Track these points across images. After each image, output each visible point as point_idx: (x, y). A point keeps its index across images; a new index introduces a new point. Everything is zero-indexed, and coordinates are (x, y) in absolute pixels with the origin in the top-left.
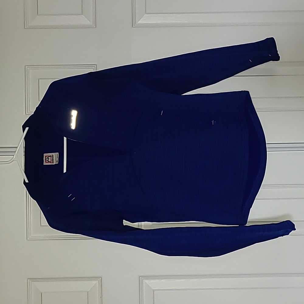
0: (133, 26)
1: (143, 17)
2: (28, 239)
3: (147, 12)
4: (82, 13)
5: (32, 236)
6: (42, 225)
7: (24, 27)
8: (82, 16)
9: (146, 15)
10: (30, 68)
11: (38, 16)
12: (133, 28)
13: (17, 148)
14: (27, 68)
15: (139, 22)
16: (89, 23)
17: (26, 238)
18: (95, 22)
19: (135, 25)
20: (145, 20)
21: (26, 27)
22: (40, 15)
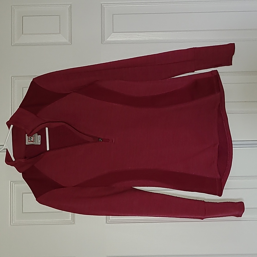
0: (103, 43)
1: (111, 36)
2: (12, 224)
3: (114, 31)
4: (60, 32)
5: (15, 221)
6: (23, 212)
7: (11, 44)
8: (60, 35)
9: (113, 33)
10: (16, 79)
11: (23, 35)
12: (102, 44)
13: (3, 145)
14: (13, 79)
15: (107, 40)
16: (66, 40)
17: (10, 224)
18: (71, 40)
19: (104, 42)
20: (112, 38)
21: (12, 45)
22: (25, 34)
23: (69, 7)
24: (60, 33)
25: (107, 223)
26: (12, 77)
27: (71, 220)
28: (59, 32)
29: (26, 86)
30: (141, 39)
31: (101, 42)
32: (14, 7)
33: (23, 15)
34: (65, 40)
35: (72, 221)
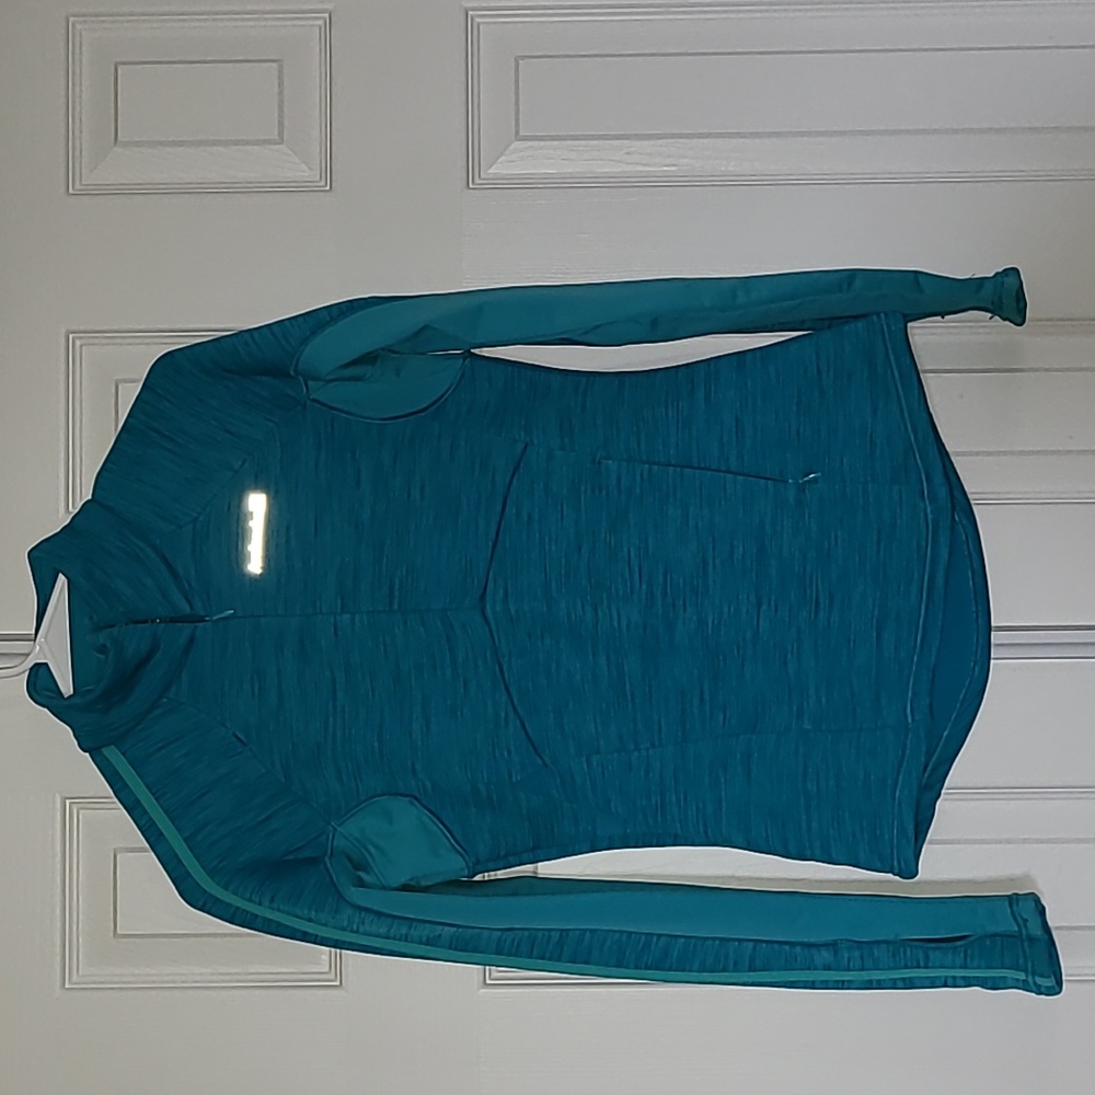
0: (471, 186)
1: (508, 152)
2: (67, 985)
3: (523, 133)
4: (281, 134)
5: (81, 972)
6: (119, 931)
7: (64, 188)
8: (282, 147)
9: (517, 143)
10: (84, 341)
11: (116, 149)
12: (470, 191)
14: (74, 341)
15: (491, 171)
16: (307, 172)
17: (58, 983)
18: (329, 172)
19: (477, 181)
20: (512, 163)
21: (71, 191)
22: (126, 145)
23: (321, 22)
24: (281, 141)
25: (486, 985)
26: (71, 336)
27: (327, 969)
28: (276, 133)
29: (133, 376)
30: (640, 168)
31: (465, 182)
32: (81, 23)
33: (119, 60)
34: (305, 171)
35: (332, 976)
